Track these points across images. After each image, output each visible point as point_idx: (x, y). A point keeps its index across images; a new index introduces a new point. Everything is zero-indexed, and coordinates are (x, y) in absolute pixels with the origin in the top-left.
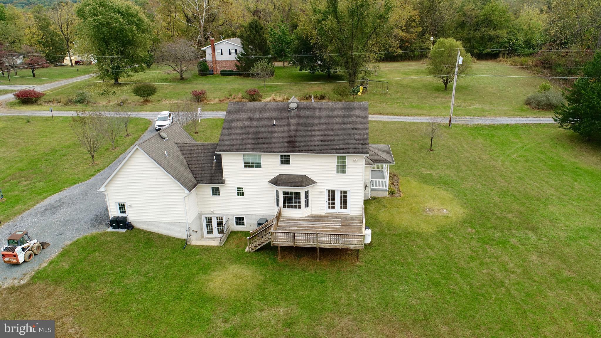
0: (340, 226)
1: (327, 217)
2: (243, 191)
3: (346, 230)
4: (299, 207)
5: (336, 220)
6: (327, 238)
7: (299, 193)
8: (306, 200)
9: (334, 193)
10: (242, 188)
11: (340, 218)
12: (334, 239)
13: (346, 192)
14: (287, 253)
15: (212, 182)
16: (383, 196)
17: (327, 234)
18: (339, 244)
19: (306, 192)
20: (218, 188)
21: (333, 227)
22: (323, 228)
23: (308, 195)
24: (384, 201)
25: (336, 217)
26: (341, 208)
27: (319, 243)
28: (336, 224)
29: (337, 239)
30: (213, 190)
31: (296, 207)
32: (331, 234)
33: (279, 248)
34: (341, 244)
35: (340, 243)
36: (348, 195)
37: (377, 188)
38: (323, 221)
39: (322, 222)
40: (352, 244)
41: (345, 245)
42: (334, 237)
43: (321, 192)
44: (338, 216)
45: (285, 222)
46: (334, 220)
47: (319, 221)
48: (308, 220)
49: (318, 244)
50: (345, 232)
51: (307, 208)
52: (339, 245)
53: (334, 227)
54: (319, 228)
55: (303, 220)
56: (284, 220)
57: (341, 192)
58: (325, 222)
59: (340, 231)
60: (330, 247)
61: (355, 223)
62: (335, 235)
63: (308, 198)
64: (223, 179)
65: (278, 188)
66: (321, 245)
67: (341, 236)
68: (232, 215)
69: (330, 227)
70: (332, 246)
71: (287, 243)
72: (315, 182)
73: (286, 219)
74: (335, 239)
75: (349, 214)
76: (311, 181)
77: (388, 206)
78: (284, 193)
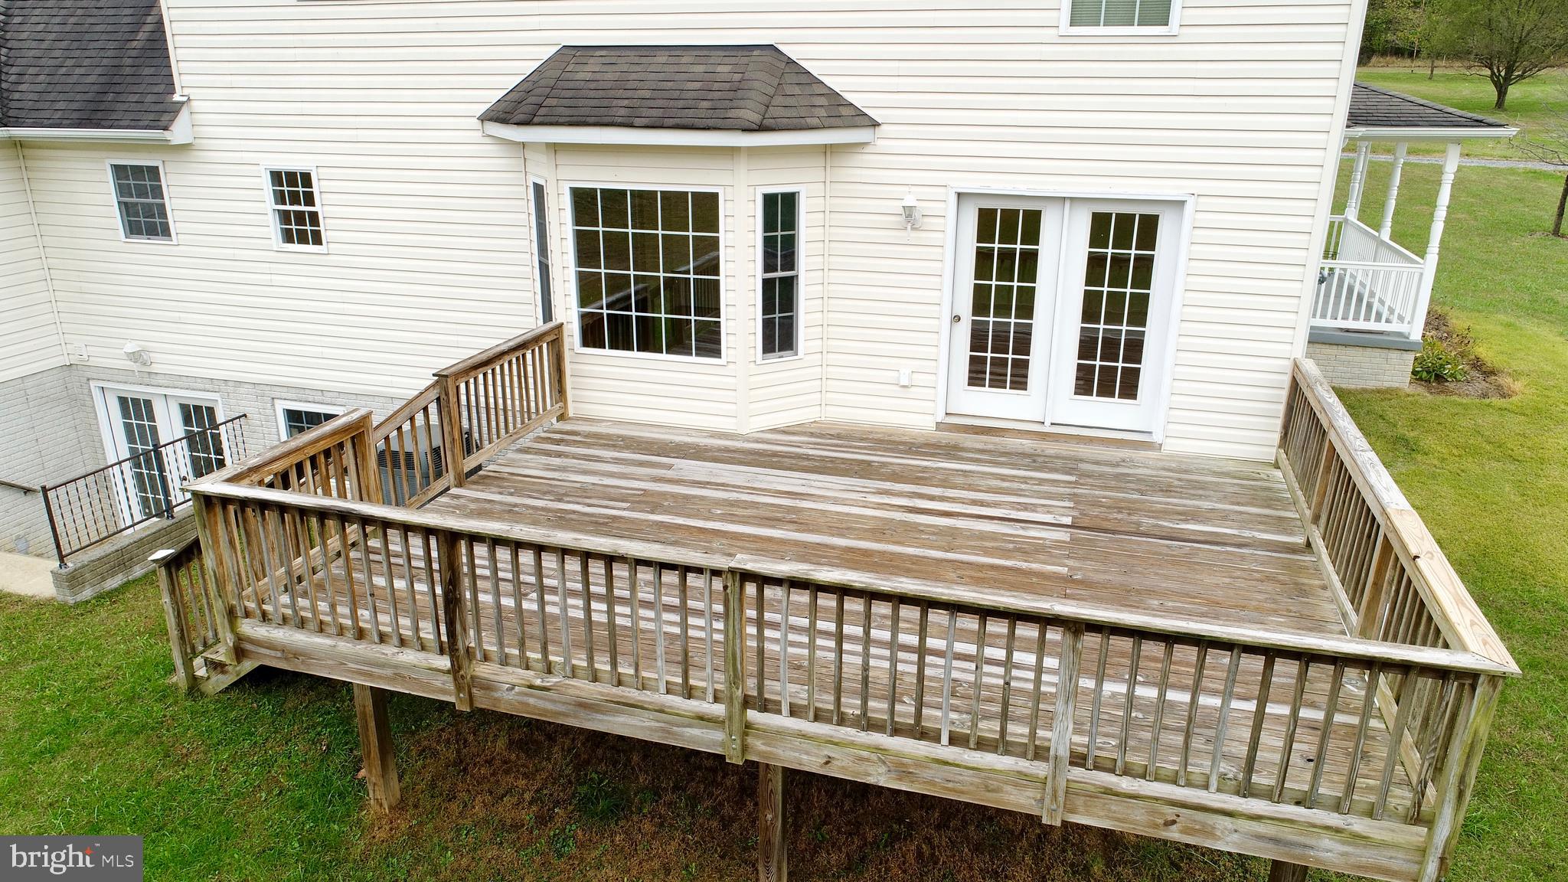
0: (1063, 535)
1: (952, 451)
2: (310, 199)
3: (1134, 581)
4: (710, 343)
5: (1025, 480)
6: (893, 645)
7: (707, 206)
8: (768, 284)
9: (1032, 233)
10: (306, 179)
11: (1070, 465)
13: (1149, 226)
15: (99, 115)
16: (1371, 384)
18: (1040, 753)
19: (770, 200)
20: (154, 172)
21: (983, 536)
22: (881, 530)
23: (790, 243)
25: (1033, 460)
26: (1084, 384)
27: (765, 706)
28: (1025, 507)
29: (1023, 679)
30: (122, 190)
31: (678, 343)
33: (364, 704)
34: (1078, 759)
35: (1062, 738)
36: (1162, 254)
37: (1341, 323)
38: (896, 477)
39: (887, 485)
40: (1246, 790)
41: (1126, 784)
43: (909, 212)
44: (1051, 448)
46: (1003, 478)
47: (864, 470)
48: (775, 454)
49: (752, 715)
50: (1124, 597)
51: (780, 362)
52: (1040, 769)
53: (993, 536)
54: (842, 526)
55: (727, 450)
56: (567, 443)
57: (1100, 222)
58: (917, 481)
59: (1065, 586)
60: (904, 773)
61: (1225, 517)
63: (790, 262)
64: (177, 98)
66: (780, 733)
67: (1091, 640)
68: (266, 391)
69: (953, 532)
70: (937, 774)
72: (861, 119)
73: (588, 435)
74: (993, 675)
75: (1157, 438)
76: (823, 101)
78: (583, 201)
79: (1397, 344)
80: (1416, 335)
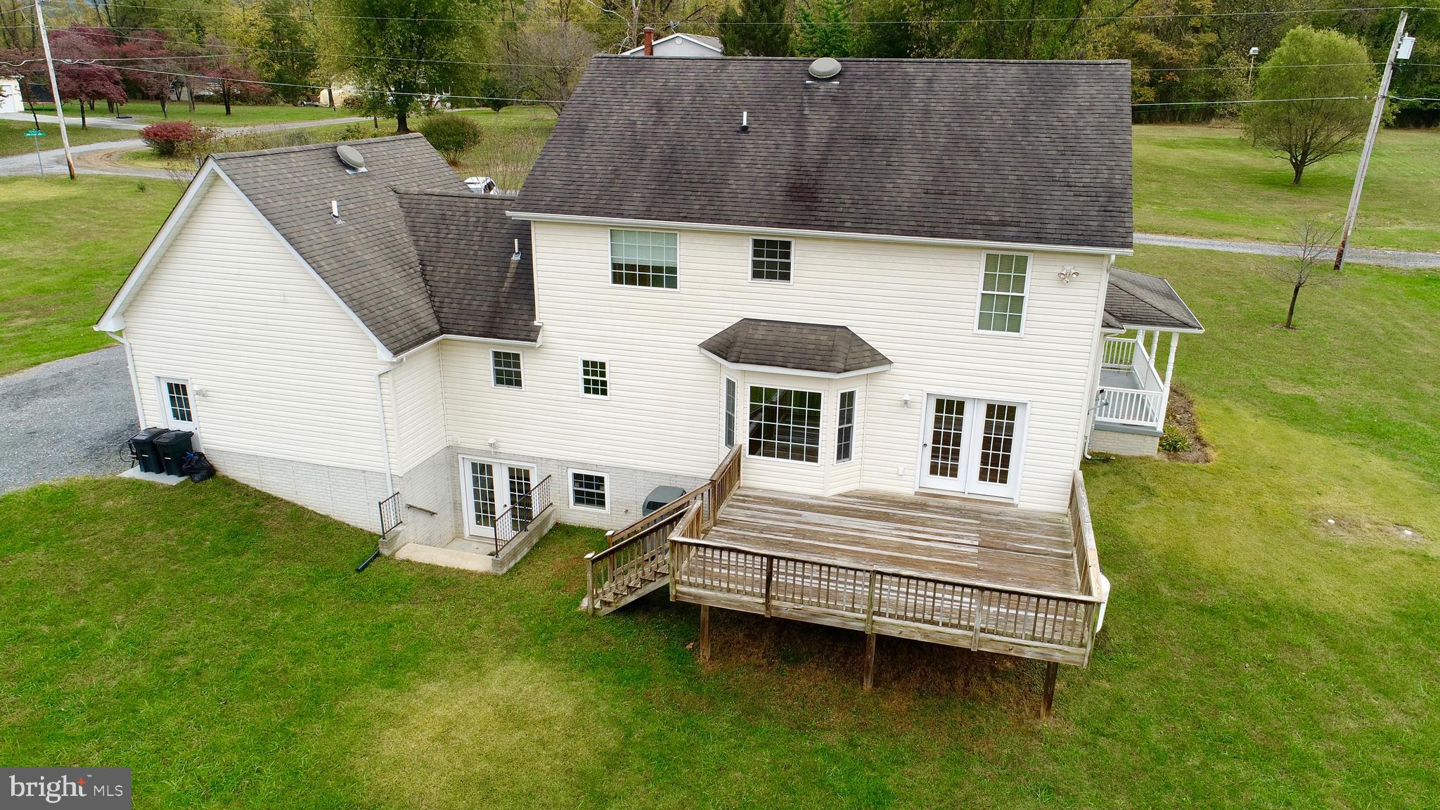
0: (975, 550)
1: (923, 507)
2: (603, 374)
3: (1003, 570)
4: (813, 455)
5: (957, 523)
6: (916, 595)
7: (815, 399)
8: (840, 430)
9: (960, 410)
10: (603, 365)
11: (977, 515)
12: (947, 604)
13: (1012, 410)
14: (741, 635)
15: (495, 330)
16: (1137, 454)
17: (918, 579)
18: (971, 628)
19: (843, 395)
20: (517, 356)
21: (943, 550)
22: (901, 548)
23: (850, 412)
24: (1144, 473)
25: (960, 512)
26: (983, 476)
27: (880, 614)
28: (959, 537)
29: (966, 607)
30: (497, 363)
31: (797, 454)
32: (936, 582)
33: (704, 615)
34: (983, 630)
35: (978, 623)
36: (1017, 422)
37: (1120, 421)
38: (902, 521)
39: (899, 525)
40: (1033, 639)
41: (997, 638)
42: (953, 593)
43: (906, 402)
44: (969, 506)
45: (748, 509)
46: (948, 522)
47: (886, 517)
48: (844, 509)
49: (875, 618)
50: (999, 577)
51: (845, 464)
52: (971, 633)
53: (947, 551)
54: (884, 545)
55: (822, 506)
56: (744, 501)
57: (990, 408)
58: (911, 523)
59: (977, 572)
60: (926, 636)
61: (1041, 541)
62: (954, 585)
63: (850, 420)
64: (536, 323)
65: (732, 370)
66: (885, 624)
67: (987, 593)
68: (563, 464)
69: (930, 548)
70: (937, 636)
71: (738, 596)
72: (885, 361)
73: (755, 497)
74: (956, 606)
75: (1016, 502)
76: (868, 353)
77: (1161, 490)
78: (756, 393)
79: (1150, 433)
80: (1160, 429)
